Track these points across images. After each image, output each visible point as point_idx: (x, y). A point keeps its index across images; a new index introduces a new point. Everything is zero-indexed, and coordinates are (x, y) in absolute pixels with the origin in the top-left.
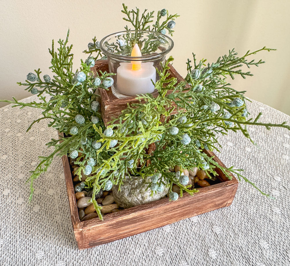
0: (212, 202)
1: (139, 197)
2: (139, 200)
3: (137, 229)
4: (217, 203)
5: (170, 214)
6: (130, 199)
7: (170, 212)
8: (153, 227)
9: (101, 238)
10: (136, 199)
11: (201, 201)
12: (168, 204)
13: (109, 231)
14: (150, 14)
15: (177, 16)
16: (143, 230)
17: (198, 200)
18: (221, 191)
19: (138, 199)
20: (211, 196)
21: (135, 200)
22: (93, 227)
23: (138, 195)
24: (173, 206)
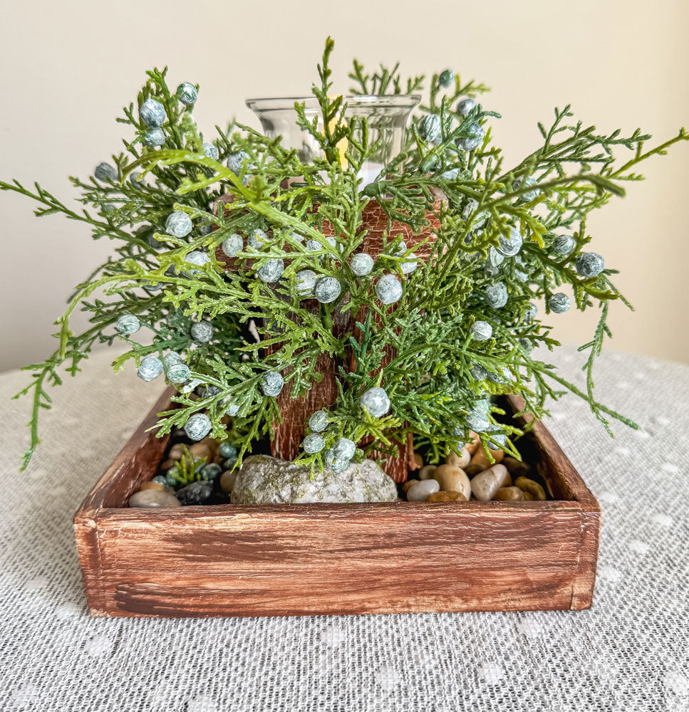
0: (511, 565)
1: (285, 493)
2: (283, 501)
3: (262, 593)
4: (533, 576)
5: (366, 564)
6: (259, 497)
10: (276, 497)
13: (173, 562)
14: (413, 83)
15: (483, 90)
16: (280, 604)
17: (454, 532)
18: (533, 520)
19: (280, 497)
21: (272, 501)
22: (126, 525)
23: (283, 486)
24: (372, 532)
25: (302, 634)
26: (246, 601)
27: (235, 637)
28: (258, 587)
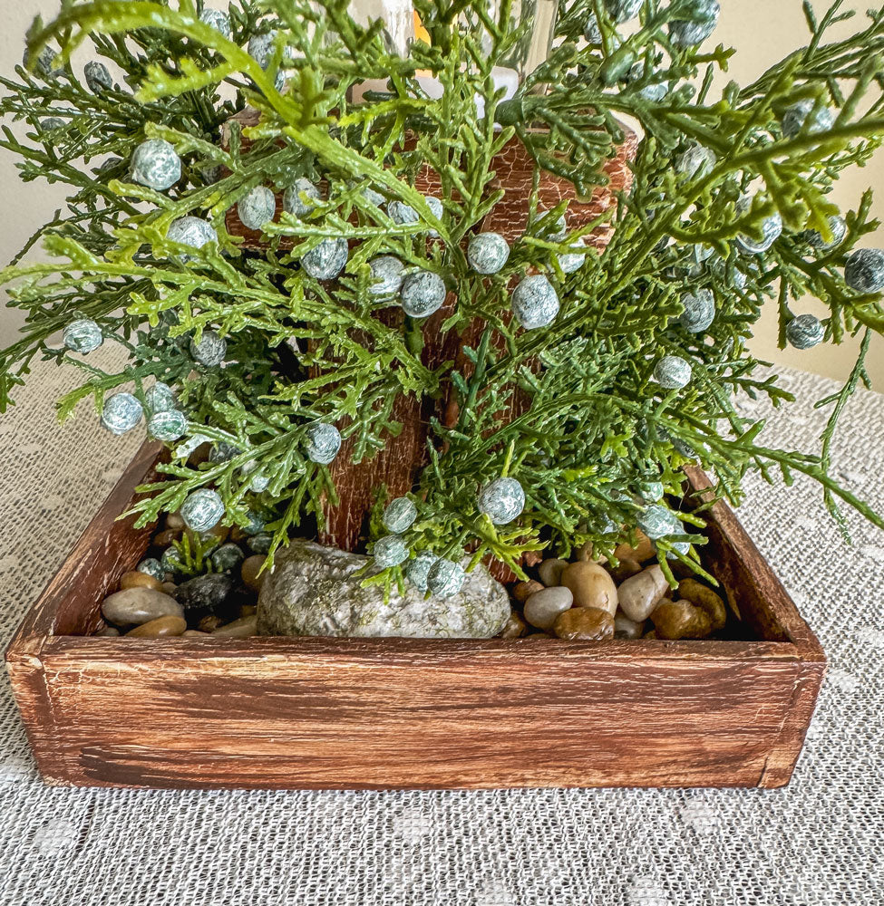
0: (681, 731)
1: (342, 615)
2: (337, 626)
3: (306, 760)
4: (711, 745)
5: (466, 727)
6: (301, 617)
7: (463, 712)
8: (384, 774)
9: (137, 749)
10: (327, 620)
11: (622, 701)
12: (450, 664)
13: (168, 717)
16: (332, 775)
17: (604, 687)
18: (725, 672)
19: (333, 620)
20: (677, 690)
21: (321, 625)
22: (90, 665)
23: (338, 604)
24: (476, 684)
25: (364, 820)
26: (282, 770)
27: (265, 824)
28: (300, 753)
